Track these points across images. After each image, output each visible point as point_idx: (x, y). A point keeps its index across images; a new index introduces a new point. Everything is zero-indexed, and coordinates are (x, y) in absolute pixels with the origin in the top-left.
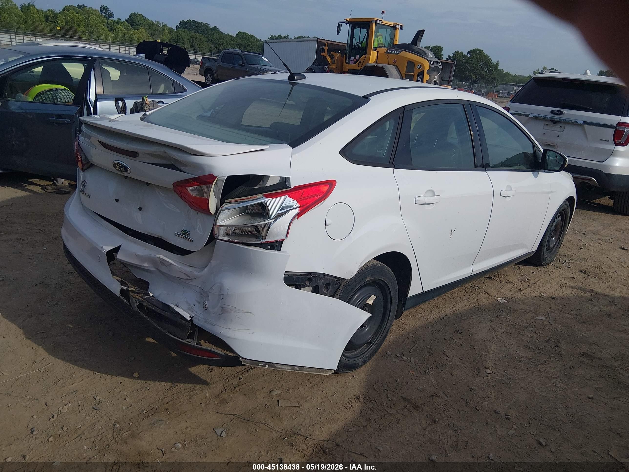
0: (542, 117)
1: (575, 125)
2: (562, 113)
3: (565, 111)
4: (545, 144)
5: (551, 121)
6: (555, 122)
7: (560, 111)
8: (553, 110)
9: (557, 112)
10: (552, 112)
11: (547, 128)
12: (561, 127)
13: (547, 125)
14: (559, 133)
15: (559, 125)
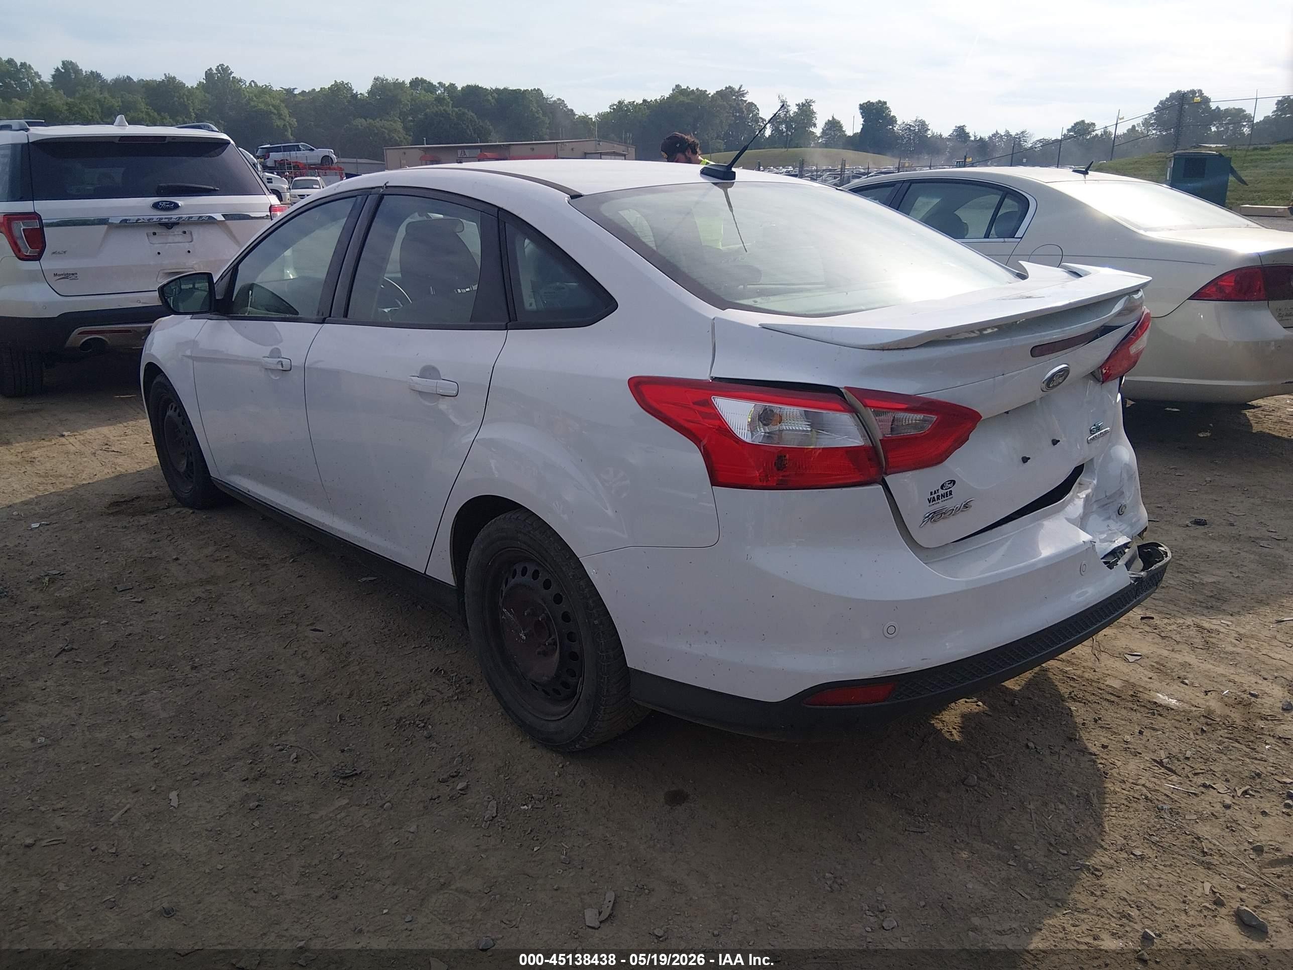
0: (139, 220)
1: (210, 223)
2: (176, 206)
3: (181, 201)
4: (166, 273)
5: (161, 224)
6: (169, 226)
7: (171, 203)
8: (158, 203)
9: (166, 204)
10: (156, 206)
11: (155, 239)
12: (185, 232)
13: (154, 234)
14: (187, 246)
15: (177, 230)
